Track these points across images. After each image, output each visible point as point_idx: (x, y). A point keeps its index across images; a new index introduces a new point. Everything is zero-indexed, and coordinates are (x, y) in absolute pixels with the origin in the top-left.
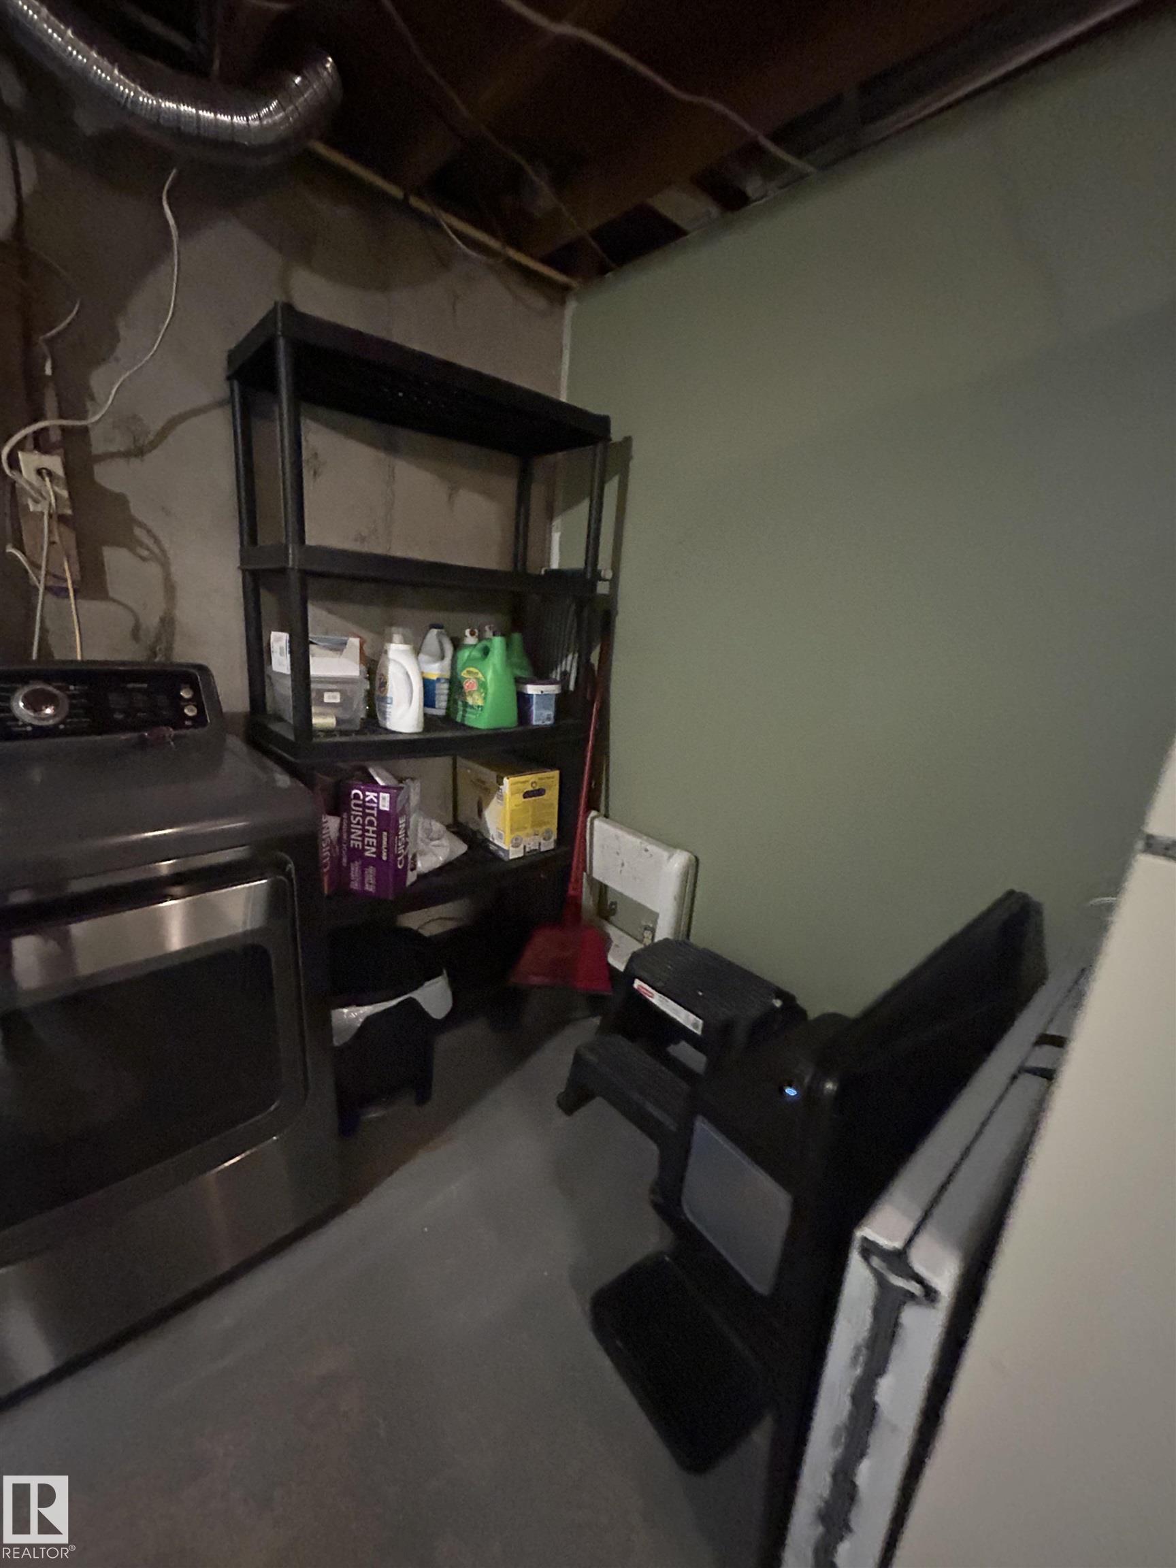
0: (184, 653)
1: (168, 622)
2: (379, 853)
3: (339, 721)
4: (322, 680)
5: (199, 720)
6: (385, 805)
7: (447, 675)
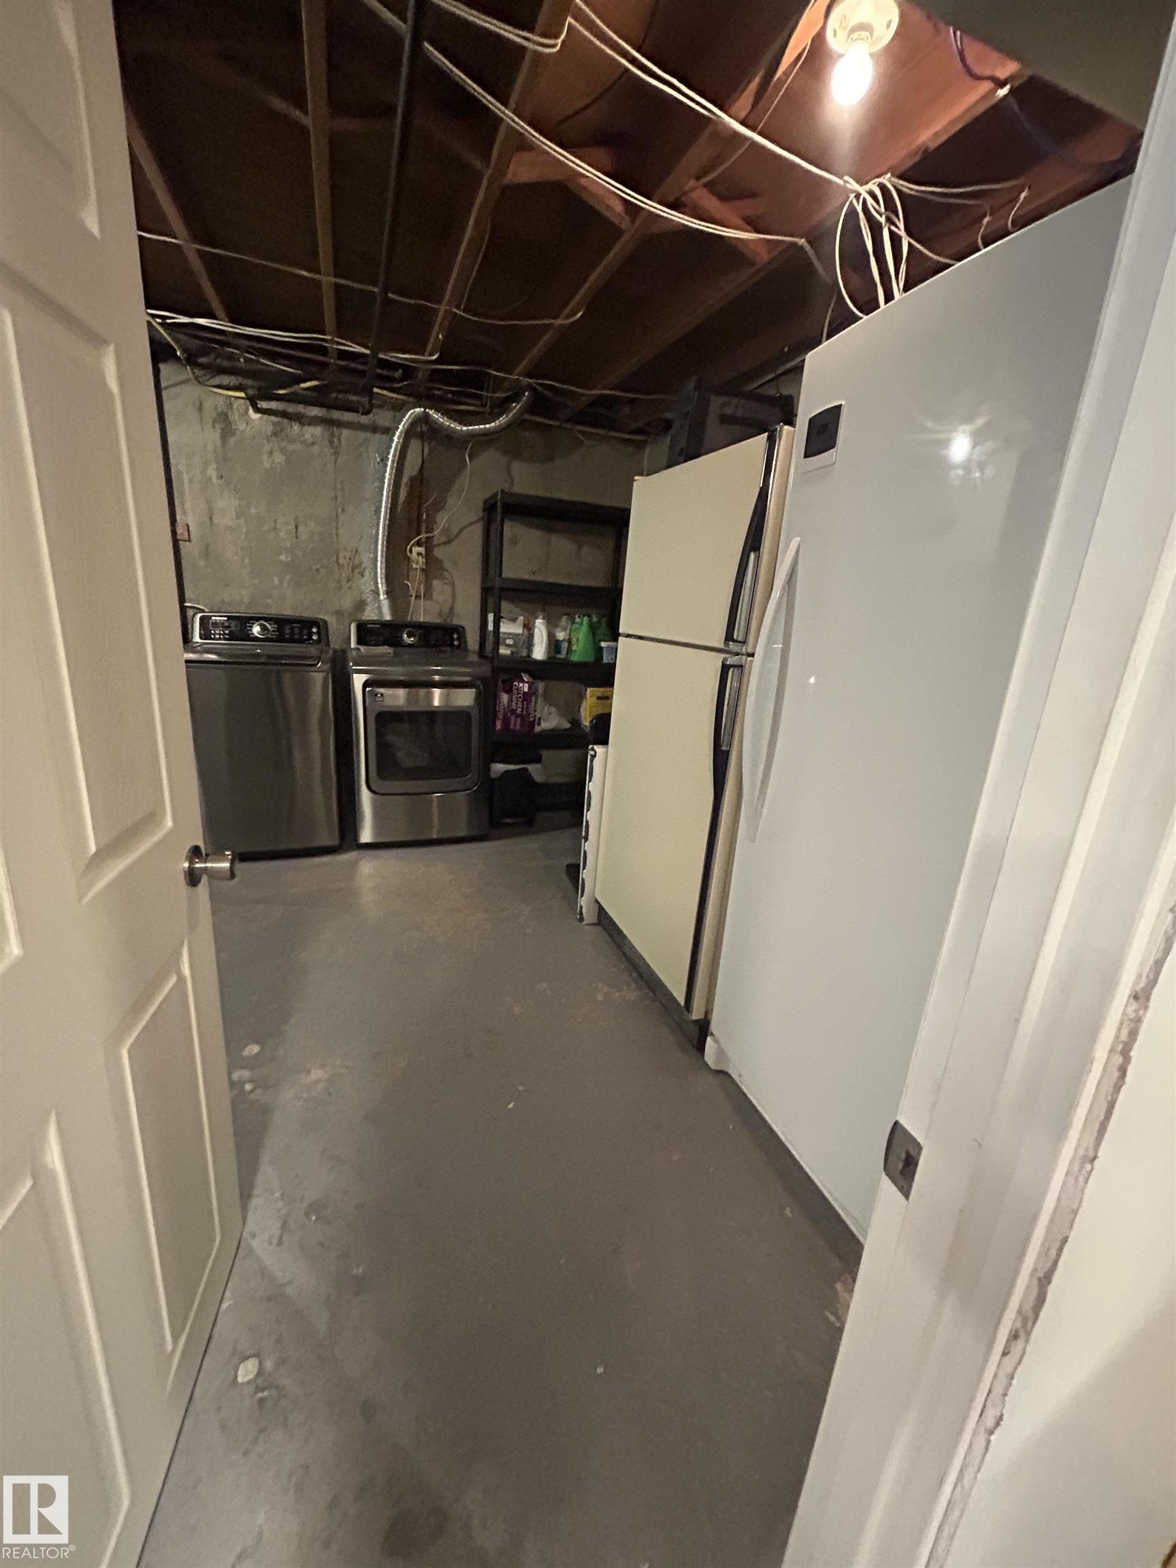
0: (456, 622)
1: (451, 609)
2: (522, 711)
3: (512, 653)
4: (504, 633)
5: (459, 647)
6: (526, 690)
7: (568, 637)
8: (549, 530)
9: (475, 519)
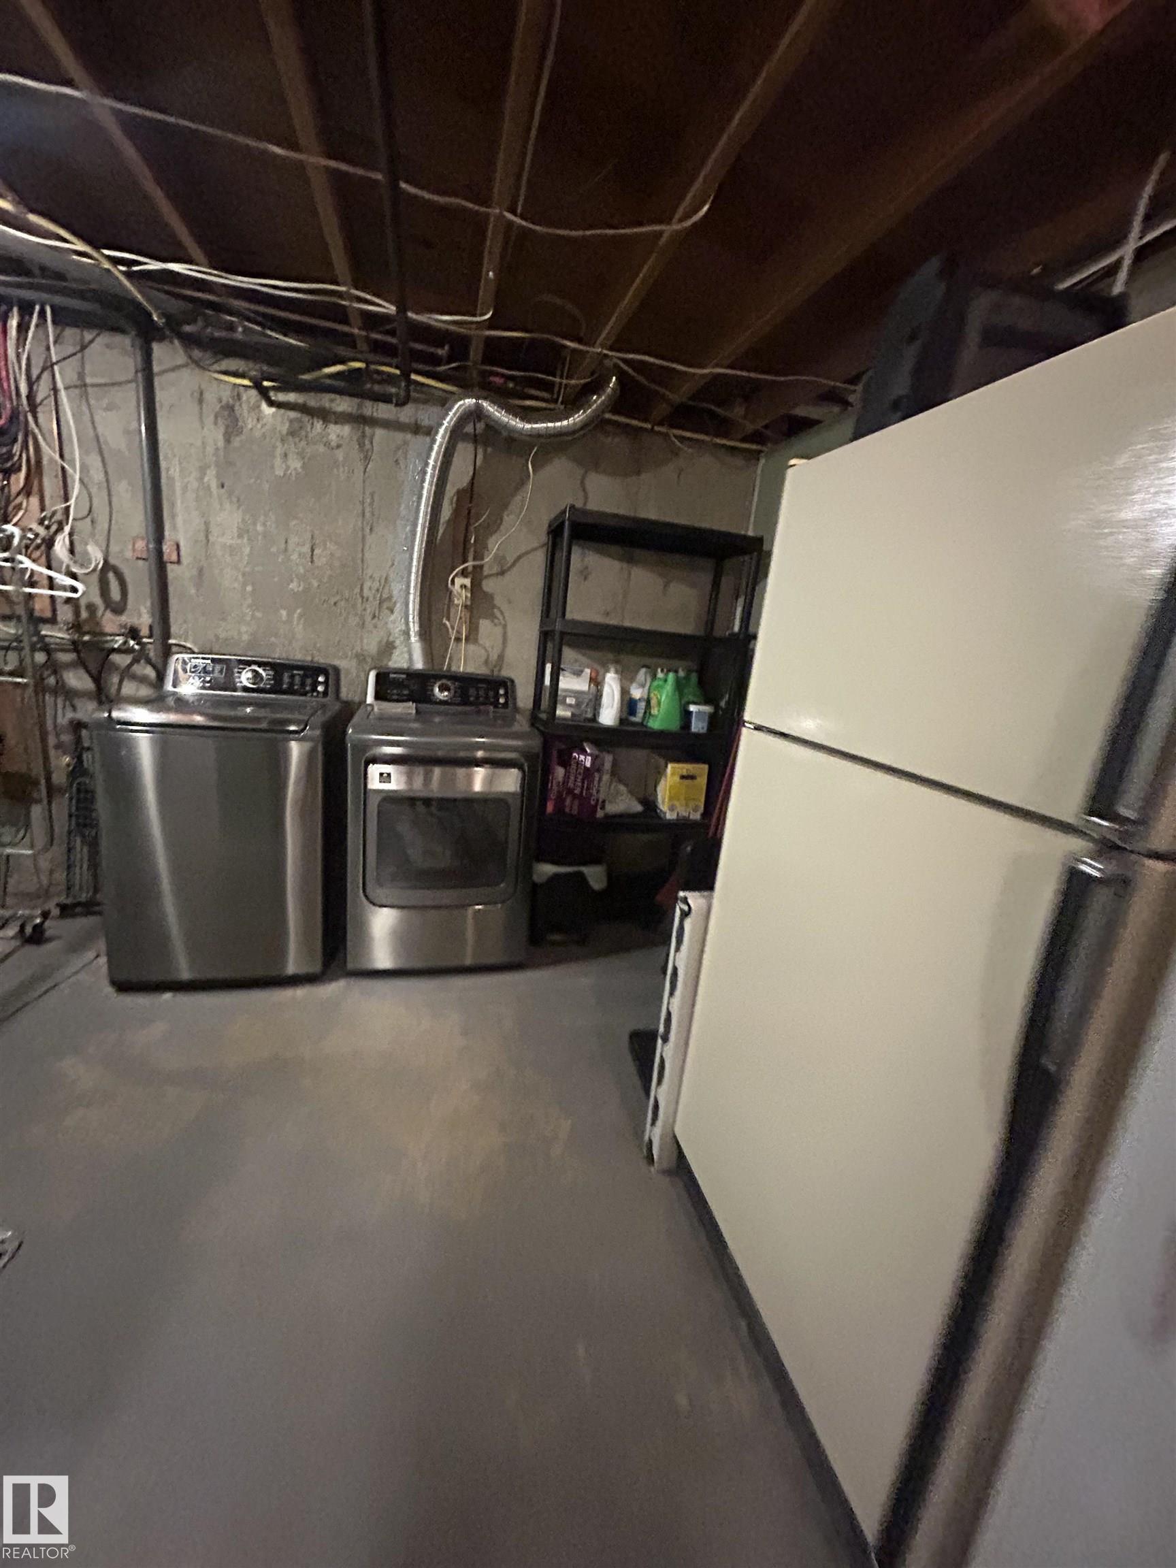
2: (582, 792)
3: (573, 714)
4: (566, 690)
5: (505, 705)
6: (588, 764)
7: (646, 697)
8: (630, 560)
9: (536, 545)
